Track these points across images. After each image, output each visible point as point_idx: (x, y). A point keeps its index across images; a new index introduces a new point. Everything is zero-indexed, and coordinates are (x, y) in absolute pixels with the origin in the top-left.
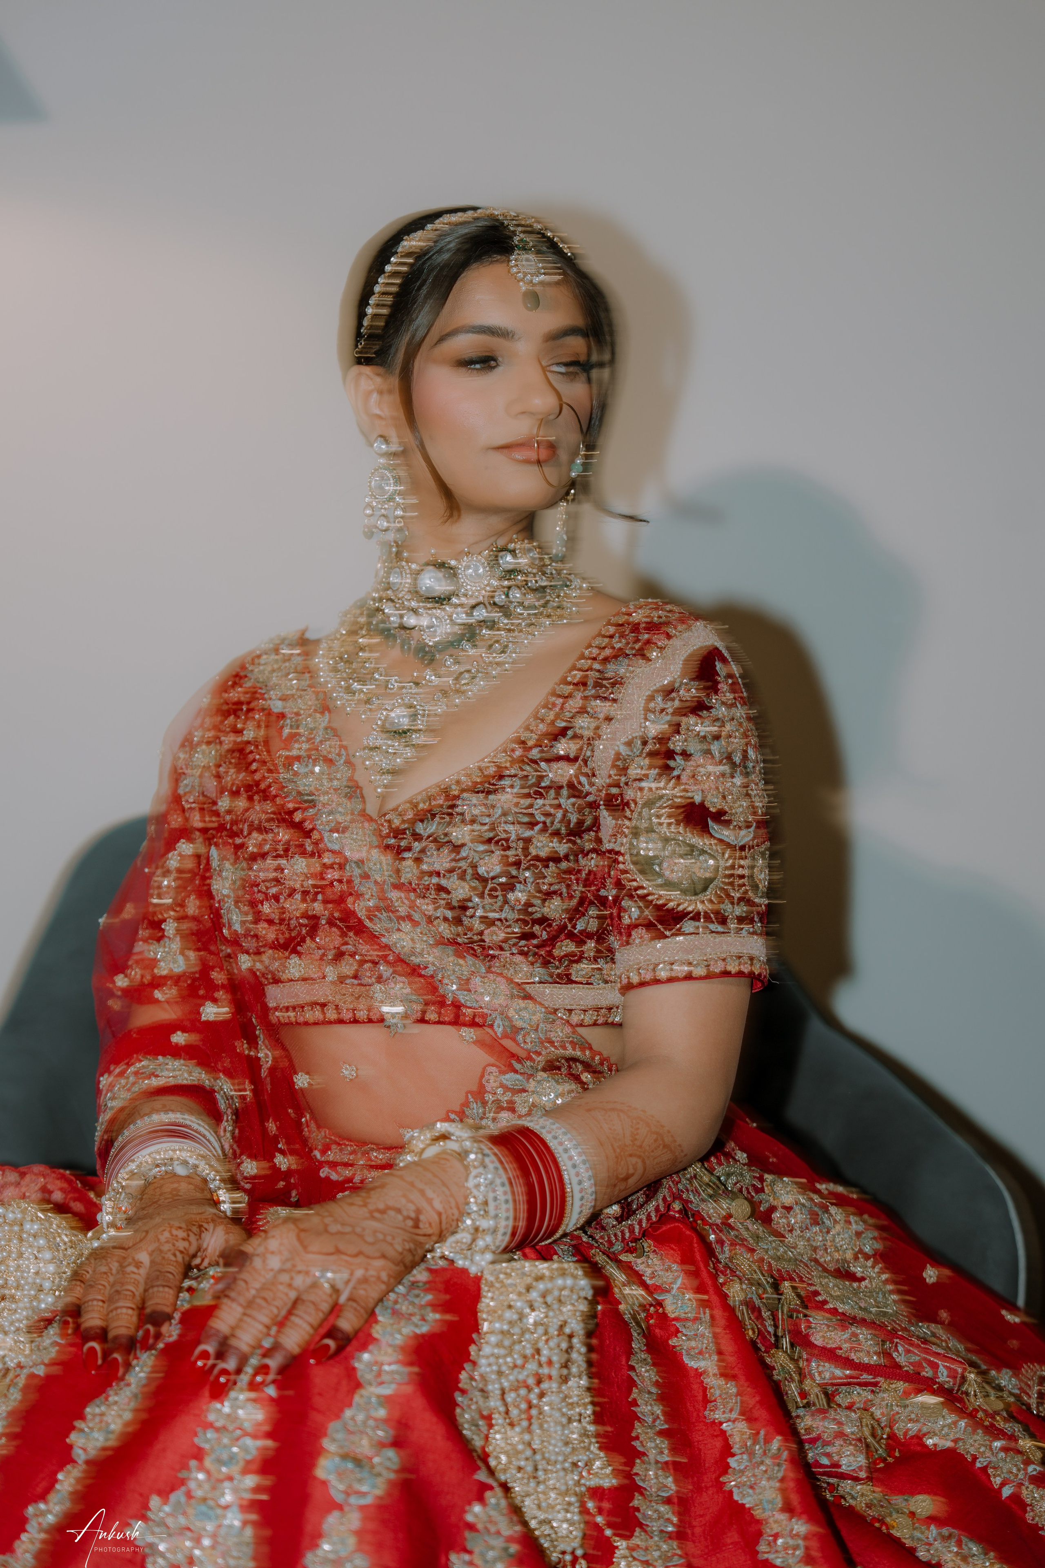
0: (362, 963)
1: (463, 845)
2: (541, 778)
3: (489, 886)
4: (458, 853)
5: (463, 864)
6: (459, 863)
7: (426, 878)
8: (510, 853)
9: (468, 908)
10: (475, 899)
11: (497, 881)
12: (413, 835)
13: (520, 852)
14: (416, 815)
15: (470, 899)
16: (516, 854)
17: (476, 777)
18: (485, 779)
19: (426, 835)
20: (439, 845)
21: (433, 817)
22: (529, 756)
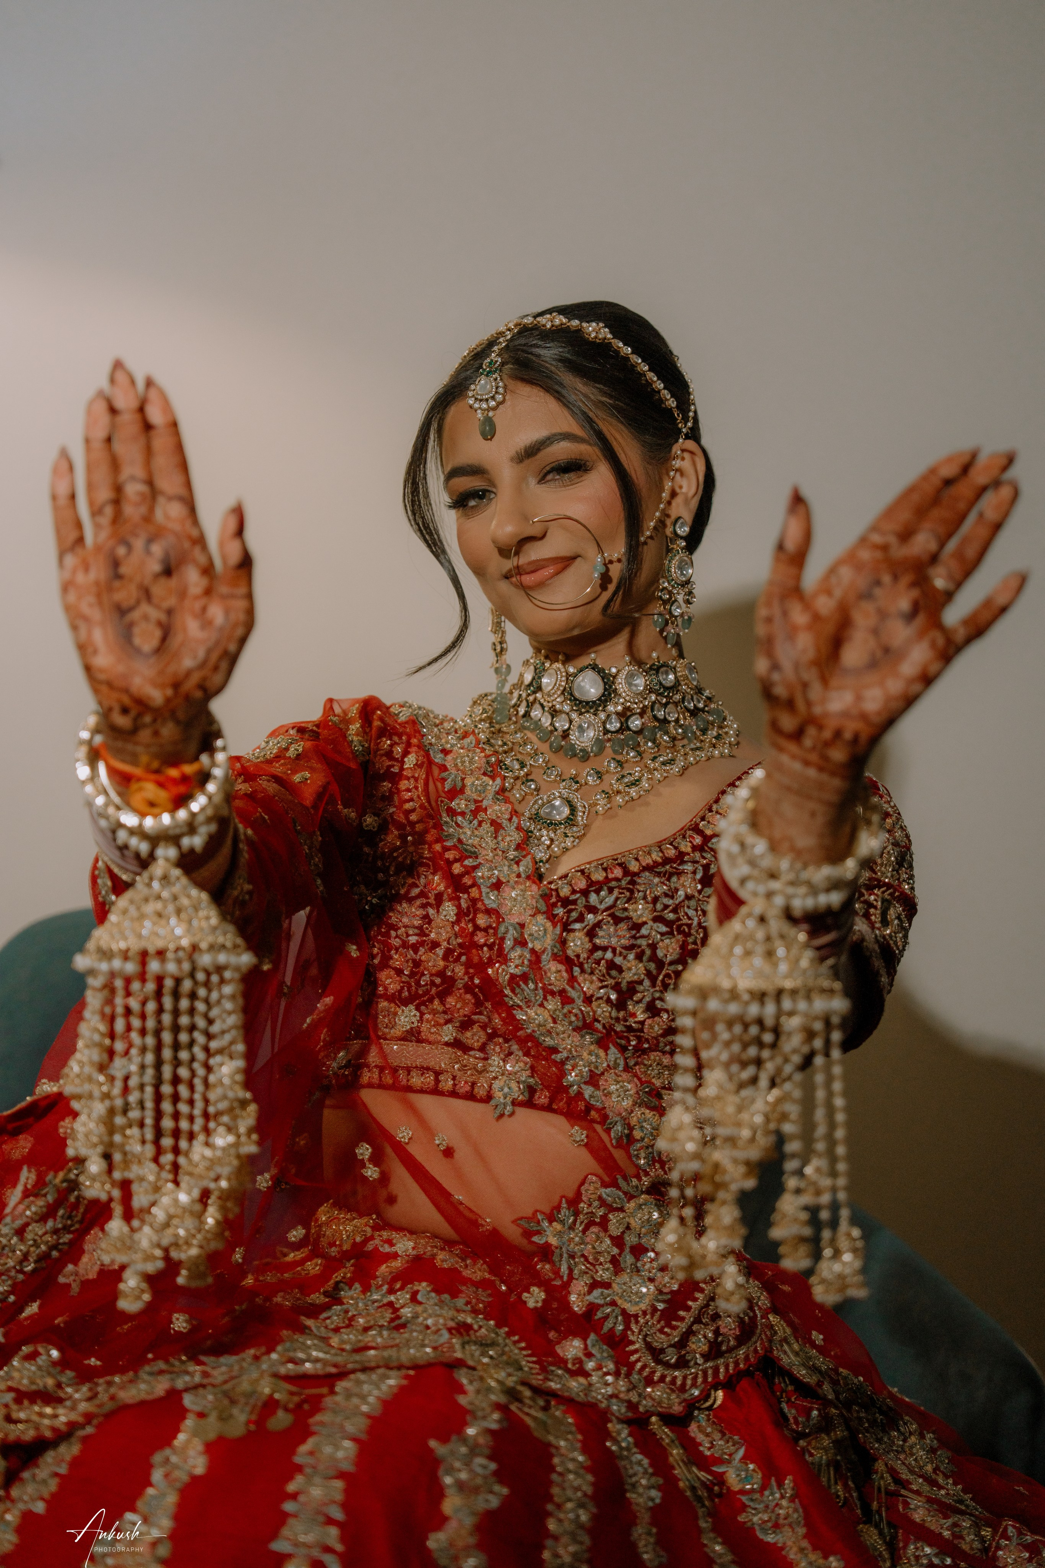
0: (492, 1036)
1: (645, 923)
3: (665, 972)
4: (638, 931)
5: (642, 942)
6: (639, 942)
7: (599, 954)
8: (690, 940)
9: (636, 992)
10: (647, 983)
11: (672, 968)
12: (585, 906)
13: (699, 942)
14: (589, 886)
15: (641, 982)
16: (695, 943)
17: (656, 856)
18: (666, 861)
19: (602, 907)
20: (617, 920)
21: (611, 890)
22: (709, 845)
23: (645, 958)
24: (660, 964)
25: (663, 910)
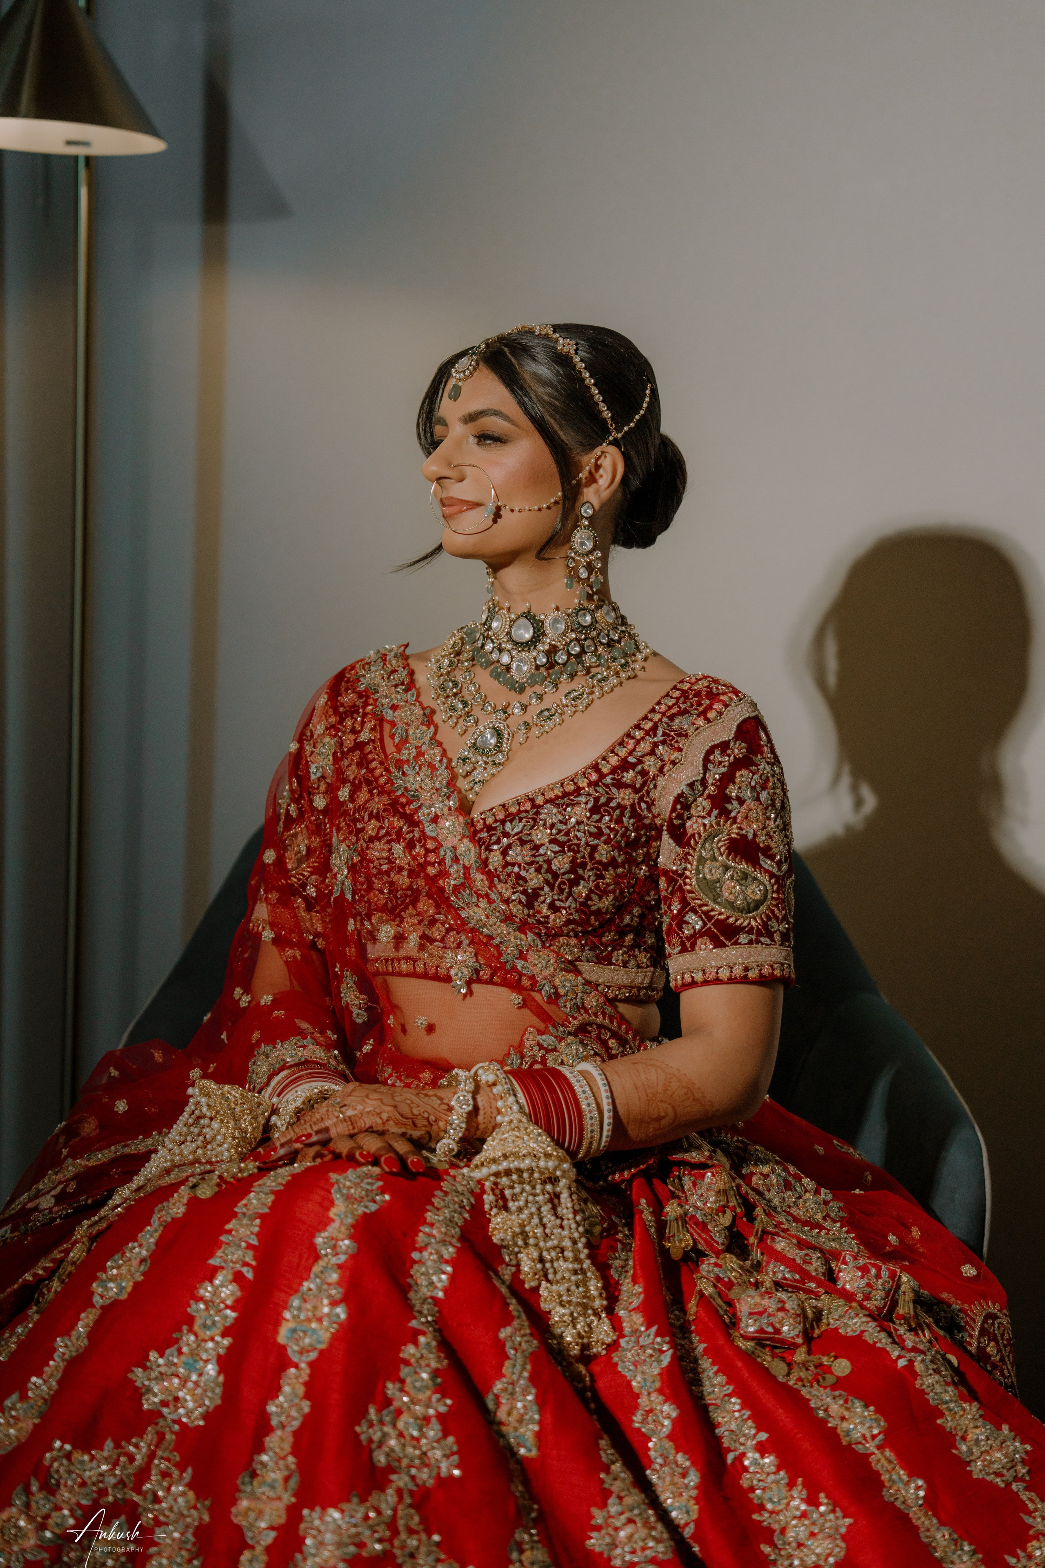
0: (448, 931)
1: (543, 845)
2: (610, 800)
3: (559, 880)
4: (538, 851)
5: (540, 859)
6: (537, 859)
7: (510, 868)
8: (579, 856)
9: (539, 895)
10: (547, 889)
11: (566, 877)
12: (502, 833)
13: (587, 856)
14: (506, 816)
15: (542, 889)
16: (584, 857)
17: (558, 792)
18: (565, 795)
19: (513, 833)
20: (523, 843)
21: (521, 820)
22: (603, 781)
23: (543, 871)
24: (555, 876)
25: (557, 834)
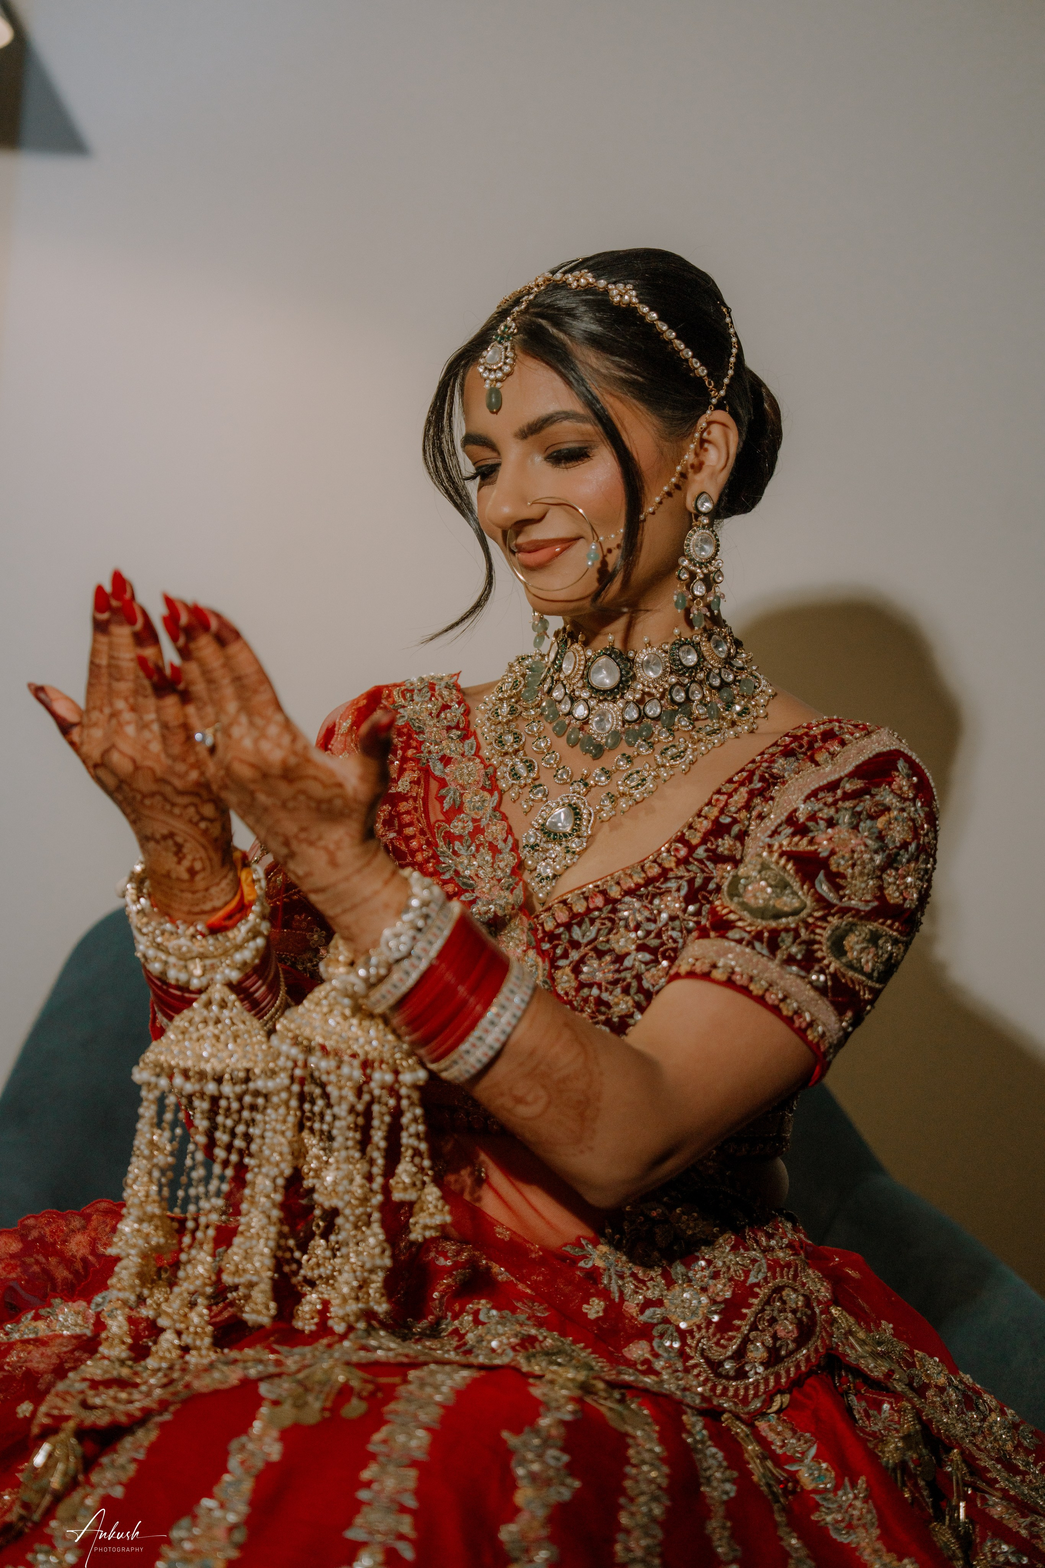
4: (622, 963)
5: (627, 975)
12: (569, 942)
14: (571, 919)
17: (639, 879)
18: (649, 881)
19: (584, 941)
20: (600, 954)
21: (592, 921)
22: (695, 855)
24: (648, 995)
25: (646, 937)
